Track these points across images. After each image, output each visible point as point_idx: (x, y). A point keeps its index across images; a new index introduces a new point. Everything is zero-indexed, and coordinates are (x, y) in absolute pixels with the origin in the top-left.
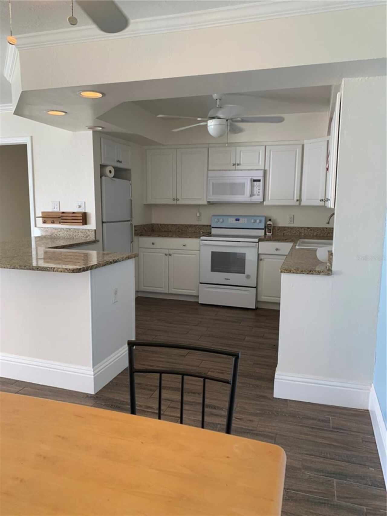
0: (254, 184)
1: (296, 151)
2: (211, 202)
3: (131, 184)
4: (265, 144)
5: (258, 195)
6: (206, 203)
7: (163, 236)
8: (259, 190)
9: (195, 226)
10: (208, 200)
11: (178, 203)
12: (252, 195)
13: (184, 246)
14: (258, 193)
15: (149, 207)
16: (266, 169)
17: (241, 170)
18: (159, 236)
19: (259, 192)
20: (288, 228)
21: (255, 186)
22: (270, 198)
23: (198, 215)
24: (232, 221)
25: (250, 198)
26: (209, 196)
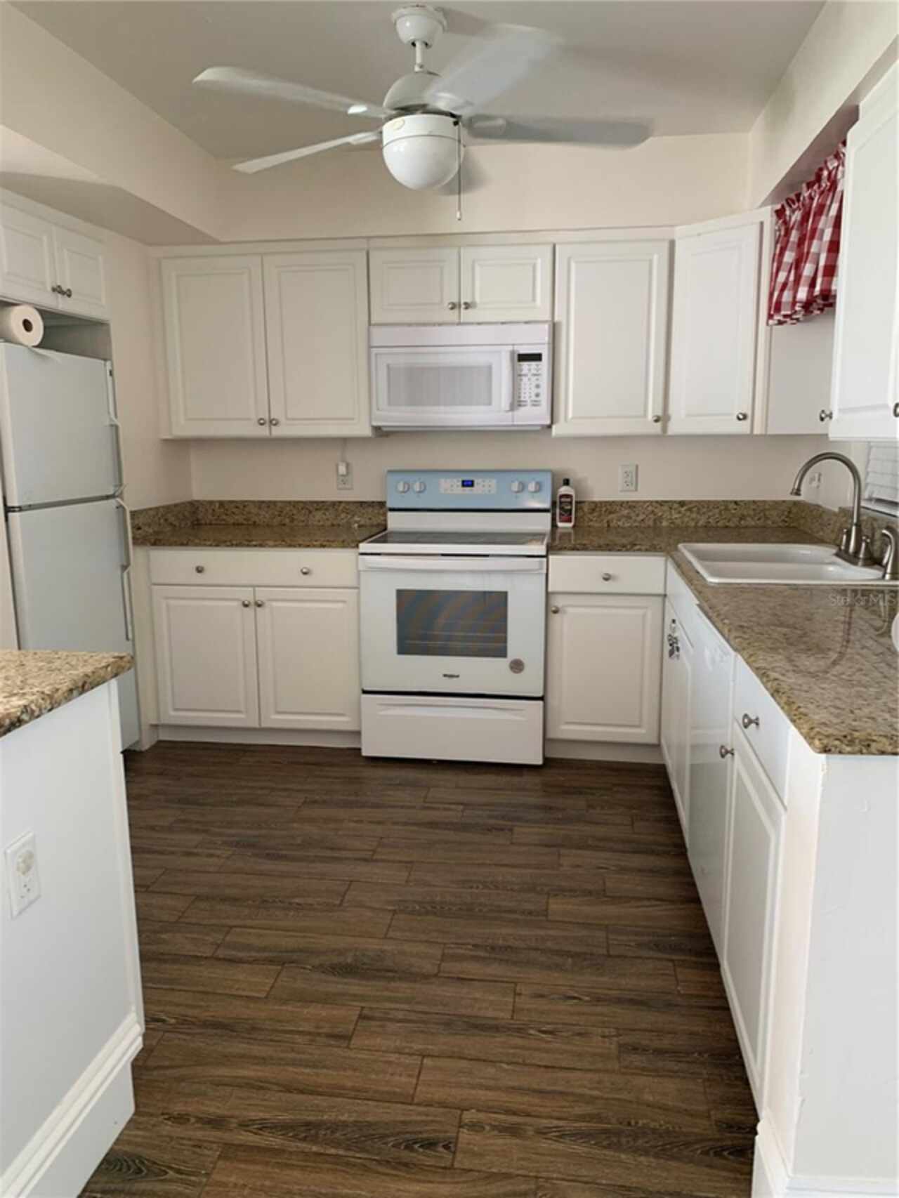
0: (521, 370)
1: (651, 261)
2: (385, 429)
3: (111, 373)
4: (553, 238)
5: (536, 404)
6: (367, 432)
7: (232, 545)
8: (538, 386)
9: (334, 504)
10: (375, 424)
11: (277, 432)
12: (516, 403)
13: (305, 573)
14: (534, 398)
15: (180, 446)
16: (556, 319)
17: (479, 324)
18: (217, 545)
19: (537, 395)
20: (622, 504)
21: (525, 375)
22: (570, 416)
23: (342, 469)
24: (450, 490)
25: (510, 413)
26: (378, 409)
